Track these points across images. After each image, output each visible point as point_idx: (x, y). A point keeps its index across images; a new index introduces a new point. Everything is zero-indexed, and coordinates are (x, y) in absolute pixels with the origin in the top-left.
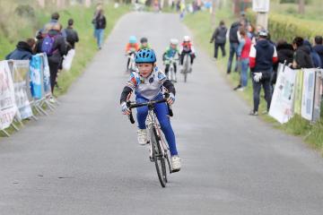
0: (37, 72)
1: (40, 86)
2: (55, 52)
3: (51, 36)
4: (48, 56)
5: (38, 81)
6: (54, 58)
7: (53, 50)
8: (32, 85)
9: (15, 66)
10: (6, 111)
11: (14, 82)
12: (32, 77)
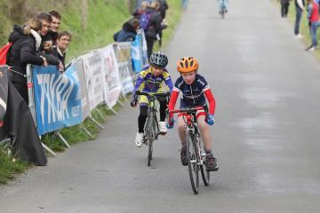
0: (136, 49)
1: (140, 61)
2: (151, 27)
3: (147, 14)
4: (145, 31)
5: (137, 57)
6: (149, 33)
7: (148, 26)
8: (133, 61)
9: (119, 48)
10: (113, 90)
11: (119, 62)
12: (133, 54)
